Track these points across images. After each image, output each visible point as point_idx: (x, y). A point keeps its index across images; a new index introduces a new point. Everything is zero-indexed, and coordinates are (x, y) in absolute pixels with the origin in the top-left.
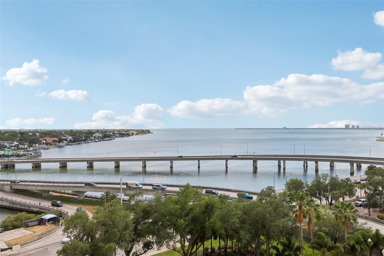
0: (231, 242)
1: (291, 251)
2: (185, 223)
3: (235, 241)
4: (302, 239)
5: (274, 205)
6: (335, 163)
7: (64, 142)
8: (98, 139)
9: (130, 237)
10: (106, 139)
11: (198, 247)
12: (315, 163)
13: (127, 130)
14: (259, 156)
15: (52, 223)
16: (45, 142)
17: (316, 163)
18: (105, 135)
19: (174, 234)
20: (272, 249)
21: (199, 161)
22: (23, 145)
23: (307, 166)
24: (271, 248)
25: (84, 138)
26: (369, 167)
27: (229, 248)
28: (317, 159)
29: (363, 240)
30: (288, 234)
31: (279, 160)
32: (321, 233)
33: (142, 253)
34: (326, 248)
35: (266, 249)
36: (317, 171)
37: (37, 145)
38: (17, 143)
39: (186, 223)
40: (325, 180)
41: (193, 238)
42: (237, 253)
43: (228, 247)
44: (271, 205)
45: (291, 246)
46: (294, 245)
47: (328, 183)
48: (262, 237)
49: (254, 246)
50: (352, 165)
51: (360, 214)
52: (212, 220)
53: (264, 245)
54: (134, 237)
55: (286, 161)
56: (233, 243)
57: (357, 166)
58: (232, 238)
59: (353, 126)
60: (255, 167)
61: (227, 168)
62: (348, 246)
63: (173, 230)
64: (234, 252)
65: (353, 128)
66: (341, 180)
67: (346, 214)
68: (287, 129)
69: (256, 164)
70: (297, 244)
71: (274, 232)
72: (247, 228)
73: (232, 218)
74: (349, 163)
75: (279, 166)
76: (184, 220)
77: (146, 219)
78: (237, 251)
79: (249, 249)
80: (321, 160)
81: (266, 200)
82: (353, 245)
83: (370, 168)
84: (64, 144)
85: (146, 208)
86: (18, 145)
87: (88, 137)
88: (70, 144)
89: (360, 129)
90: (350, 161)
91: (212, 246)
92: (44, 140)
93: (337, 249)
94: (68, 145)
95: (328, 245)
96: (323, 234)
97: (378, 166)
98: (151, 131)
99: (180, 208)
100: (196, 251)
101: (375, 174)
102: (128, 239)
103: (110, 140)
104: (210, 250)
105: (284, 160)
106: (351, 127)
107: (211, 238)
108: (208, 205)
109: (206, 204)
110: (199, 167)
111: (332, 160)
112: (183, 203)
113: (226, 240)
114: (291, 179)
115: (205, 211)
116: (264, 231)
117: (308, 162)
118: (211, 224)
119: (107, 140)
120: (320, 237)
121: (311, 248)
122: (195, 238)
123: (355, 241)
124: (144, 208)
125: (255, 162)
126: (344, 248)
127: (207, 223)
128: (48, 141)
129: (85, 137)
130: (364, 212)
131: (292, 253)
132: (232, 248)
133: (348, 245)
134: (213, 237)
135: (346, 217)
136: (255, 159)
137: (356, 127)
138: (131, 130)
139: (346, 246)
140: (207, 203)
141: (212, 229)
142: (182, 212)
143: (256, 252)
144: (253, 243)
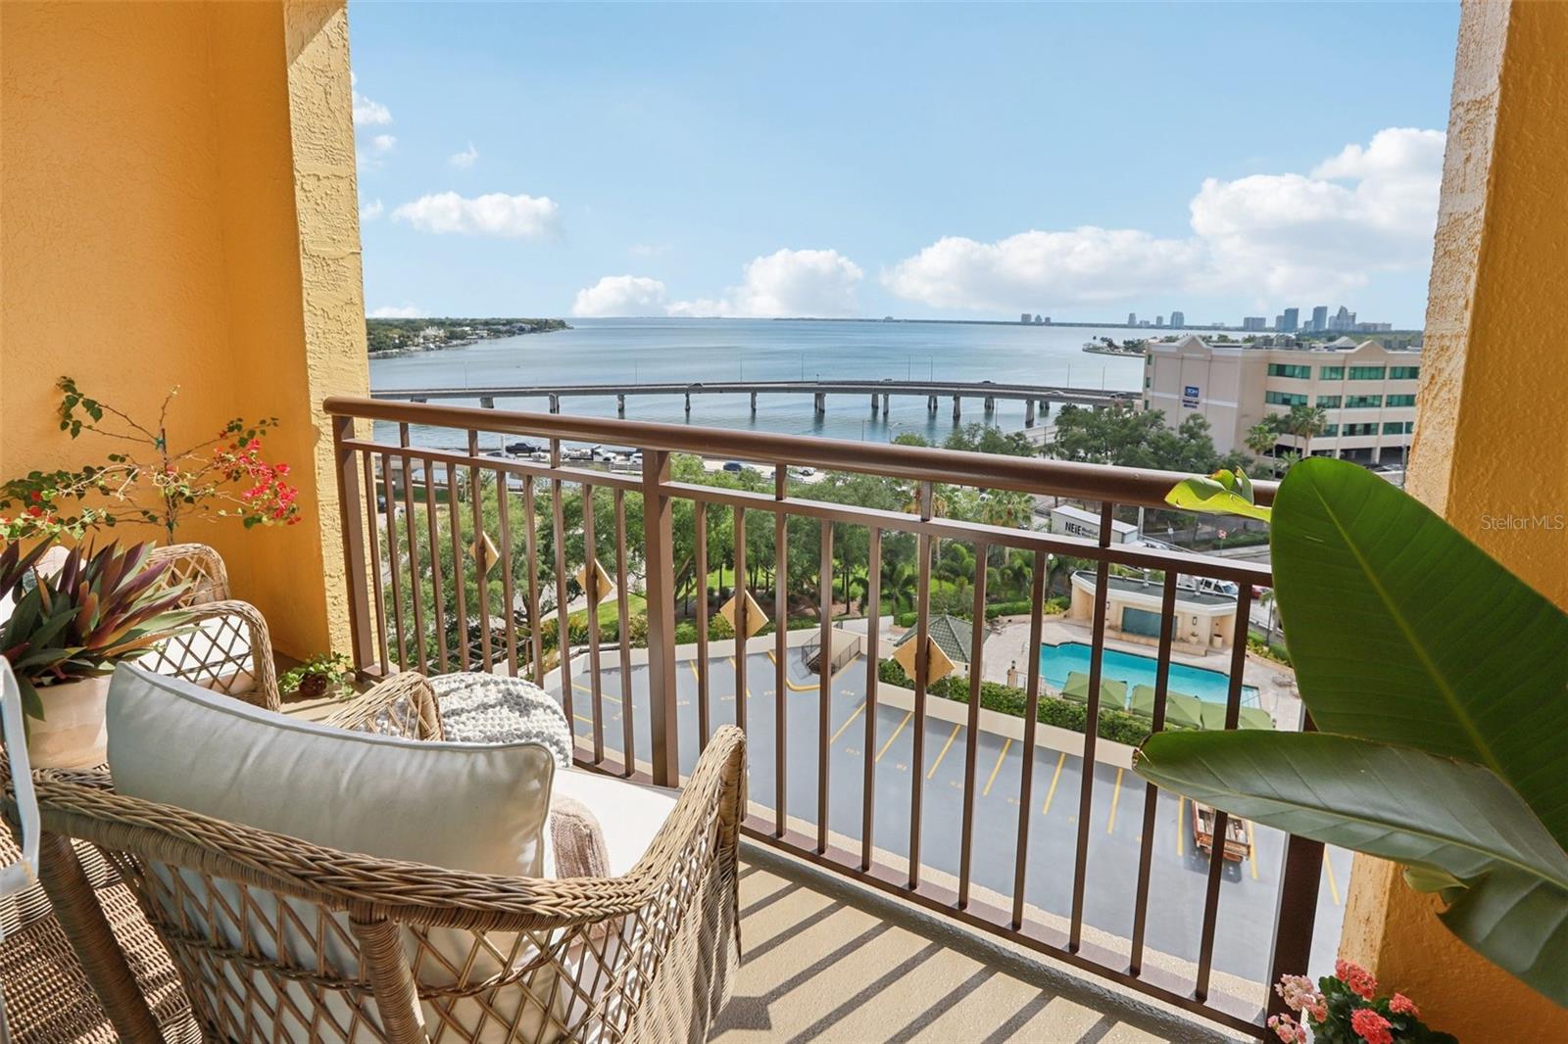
0: (765, 574)
1: (894, 586)
3: (773, 571)
5: (861, 491)
6: (995, 400)
8: (433, 343)
10: (455, 342)
11: (689, 587)
12: (954, 399)
13: (507, 320)
14: (829, 383)
17: (957, 399)
18: (452, 333)
19: (637, 559)
20: (854, 584)
21: (687, 396)
23: (936, 407)
24: (852, 582)
25: (397, 341)
26: (1063, 408)
27: (759, 588)
28: (957, 391)
30: (890, 551)
31: (875, 393)
32: (959, 546)
34: (966, 576)
35: (841, 586)
36: (957, 417)
40: (974, 436)
41: (681, 567)
43: (757, 585)
44: (856, 490)
45: (895, 576)
46: (901, 573)
47: (980, 444)
49: (814, 579)
50: (1030, 404)
51: (1040, 507)
52: (723, 526)
53: (838, 577)
54: (545, 567)
55: (890, 396)
56: (770, 576)
57: (1041, 407)
58: (768, 566)
59: (1038, 318)
60: (820, 410)
61: (754, 410)
62: (1009, 572)
63: (634, 552)
65: (1038, 323)
66: (1006, 438)
67: (1010, 506)
68: (895, 321)
69: (823, 403)
70: (908, 572)
71: (859, 549)
72: (801, 542)
74: (1025, 401)
75: (875, 407)
79: (805, 586)
80: (967, 394)
81: (844, 481)
82: (1020, 568)
83: (1066, 410)
85: (571, 502)
87: (408, 337)
89: (1053, 325)
90: (1026, 395)
91: (723, 585)
96: (962, 549)
97: (1081, 406)
98: (567, 323)
100: (685, 597)
101: (1074, 422)
104: (717, 594)
105: (886, 393)
106: (1033, 320)
107: (721, 567)
110: (688, 410)
111: (990, 393)
113: (755, 570)
114: (899, 435)
117: (939, 398)
120: (956, 556)
121: (936, 578)
122: (684, 567)
123: (1024, 560)
125: (819, 397)
126: (1002, 574)
129: (400, 337)
130: (1046, 504)
131: (897, 590)
132: (767, 586)
133: (1009, 568)
134: (724, 565)
135: (1009, 513)
136: (820, 391)
137: (1043, 321)
138: (518, 321)
139: (1006, 571)
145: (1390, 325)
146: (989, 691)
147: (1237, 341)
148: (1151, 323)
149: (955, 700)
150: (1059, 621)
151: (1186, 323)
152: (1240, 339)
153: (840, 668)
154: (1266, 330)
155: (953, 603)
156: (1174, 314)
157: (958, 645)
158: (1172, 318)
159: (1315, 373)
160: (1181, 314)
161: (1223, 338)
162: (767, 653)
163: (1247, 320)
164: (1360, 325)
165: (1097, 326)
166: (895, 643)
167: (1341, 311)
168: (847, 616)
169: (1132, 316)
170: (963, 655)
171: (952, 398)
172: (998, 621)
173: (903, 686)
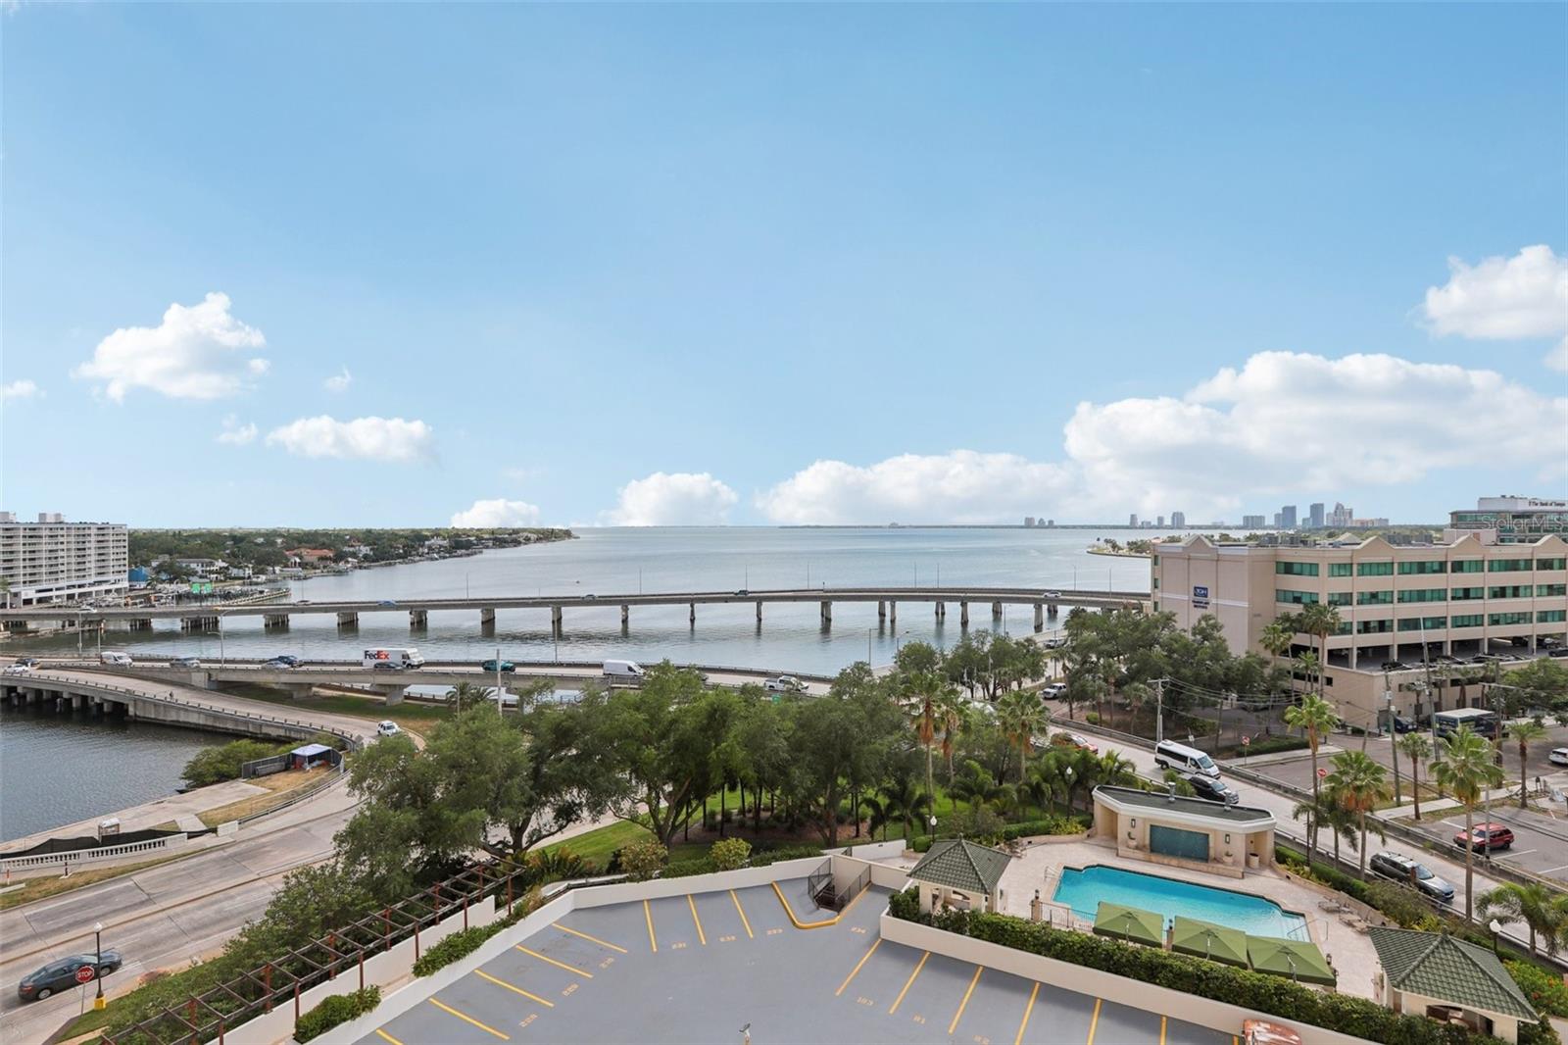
0: (769, 796)
1: (906, 807)
2: (658, 755)
3: (778, 792)
4: (931, 779)
5: (869, 705)
6: (1003, 605)
7: (350, 559)
8: (438, 553)
9: (523, 794)
10: (459, 552)
11: (690, 810)
12: (962, 605)
13: (513, 530)
14: (835, 591)
15: (319, 766)
16: (298, 560)
17: (964, 605)
18: (457, 542)
19: (633, 782)
20: (864, 806)
21: (692, 606)
22: (240, 568)
23: (943, 614)
24: (861, 803)
25: (401, 551)
26: (1072, 612)
27: (764, 810)
28: (964, 597)
29: (1057, 771)
30: (900, 769)
31: (882, 600)
32: (973, 762)
33: (552, 830)
34: (981, 794)
35: (850, 806)
36: (965, 623)
37: (277, 569)
38: (225, 565)
39: (662, 756)
40: (983, 643)
41: (680, 790)
42: (784, 820)
43: (762, 806)
44: (863, 704)
45: (906, 796)
46: (912, 793)
47: (989, 651)
48: (841, 781)
49: (822, 801)
50: (1038, 608)
51: (1054, 716)
52: (724, 745)
53: (846, 798)
54: (533, 793)
55: (897, 603)
56: (775, 798)
57: (1049, 611)
58: (772, 788)
59: (1041, 520)
60: (827, 618)
61: (760, 620)
62: (1027, 788)
63: (630, 774)
64: (778, 818)
65: (1041, 526)
66: (1017, 643)
67: (1024, 717)
68: (899, 527)
69: (829, 611)
70: (919, 792)
71: (868, 767)
72: (807, 762)
73: (772, 740)
74: (1032, 605)
75: (882, 615)
76: (657, 749)
77: (562, 748)
78: (784, 815)
79: (812, 808)
80: (975, 599)
81: (851, 695)
82: (1038, 785)
83: (1074, 614)
84: (349, 565)
85: (563, 721)
86: (227, 568)
87: (413, 547)
88: (366, 564)
89: (1056, 527)
90: (1034, 599)
91: (726, 807)
92: (296, 555)
93: (1005, 796)
94: (360, 568)
95: (986, 788)
96: (976, 765)
97: (1090, 609)
98: (573, 533)
99: (646, 720)
100: (685, 821)
101: (1084, 626)
102: (516, 800)
103: (468, 555)
104: (719, 818)
105: (893, 600)
106: (1037, 523)
107: (723, 789)
108: (716, 710)
109: (709, 709)
110: (692, 621)
111: (998, 599)
112: (654, 708)
113: (758, 791)
114: (906, 643)
115: (709, 724)
116: (845, 767)
117: (946, 604)
118: (721, 756)
119: (461, 556)
120: (969, 772)
121: (950, 797)
122: (683, 790)
123: (1041, 776)
124: (557, 720)
125: (826, 606)
126: (1019, 791)
127: (713, 753)
128: (308, 559)
129: (404, 547)
130: (1060, 712)
131: (909, 812)
132: (773, 809)
133: (1026, 784)
134: (726, 786)
135: (1024, 725)
136: (826, 599)
137: (1047, 524)
138: (524, 530)
139: (1023, 787)
140: (711, 705)
141: (724, 767)
142: (652, 729)
143: (828, 814)
144: (822, 796)
145: (1387, 520)
146: (1013, 927)
147: (1239, 540)
148: (1152, 524)
149: (975, 937)
150: (1082, 842)
151: (1188, 522)
152: (1241, 538)
153: (849, 901)
154: (1265, 528)
155: (969, 824)
156: (1174, 514)
157: (977, 874)
158: (1173, 518)
159: (1324, 570)
160: (1181, 514)
161: (1225, 537)
162: (772, 885)
163: (1246, 518)
164: (1357, 521)
165: (1099, 527)
166: (909, 871)
167: (1337, 508)
168: (855, 840)
169: (1133, 517)
170: (983, 885)
171: (959, 603)
172: (1017, 843)
173: (918, 922)
